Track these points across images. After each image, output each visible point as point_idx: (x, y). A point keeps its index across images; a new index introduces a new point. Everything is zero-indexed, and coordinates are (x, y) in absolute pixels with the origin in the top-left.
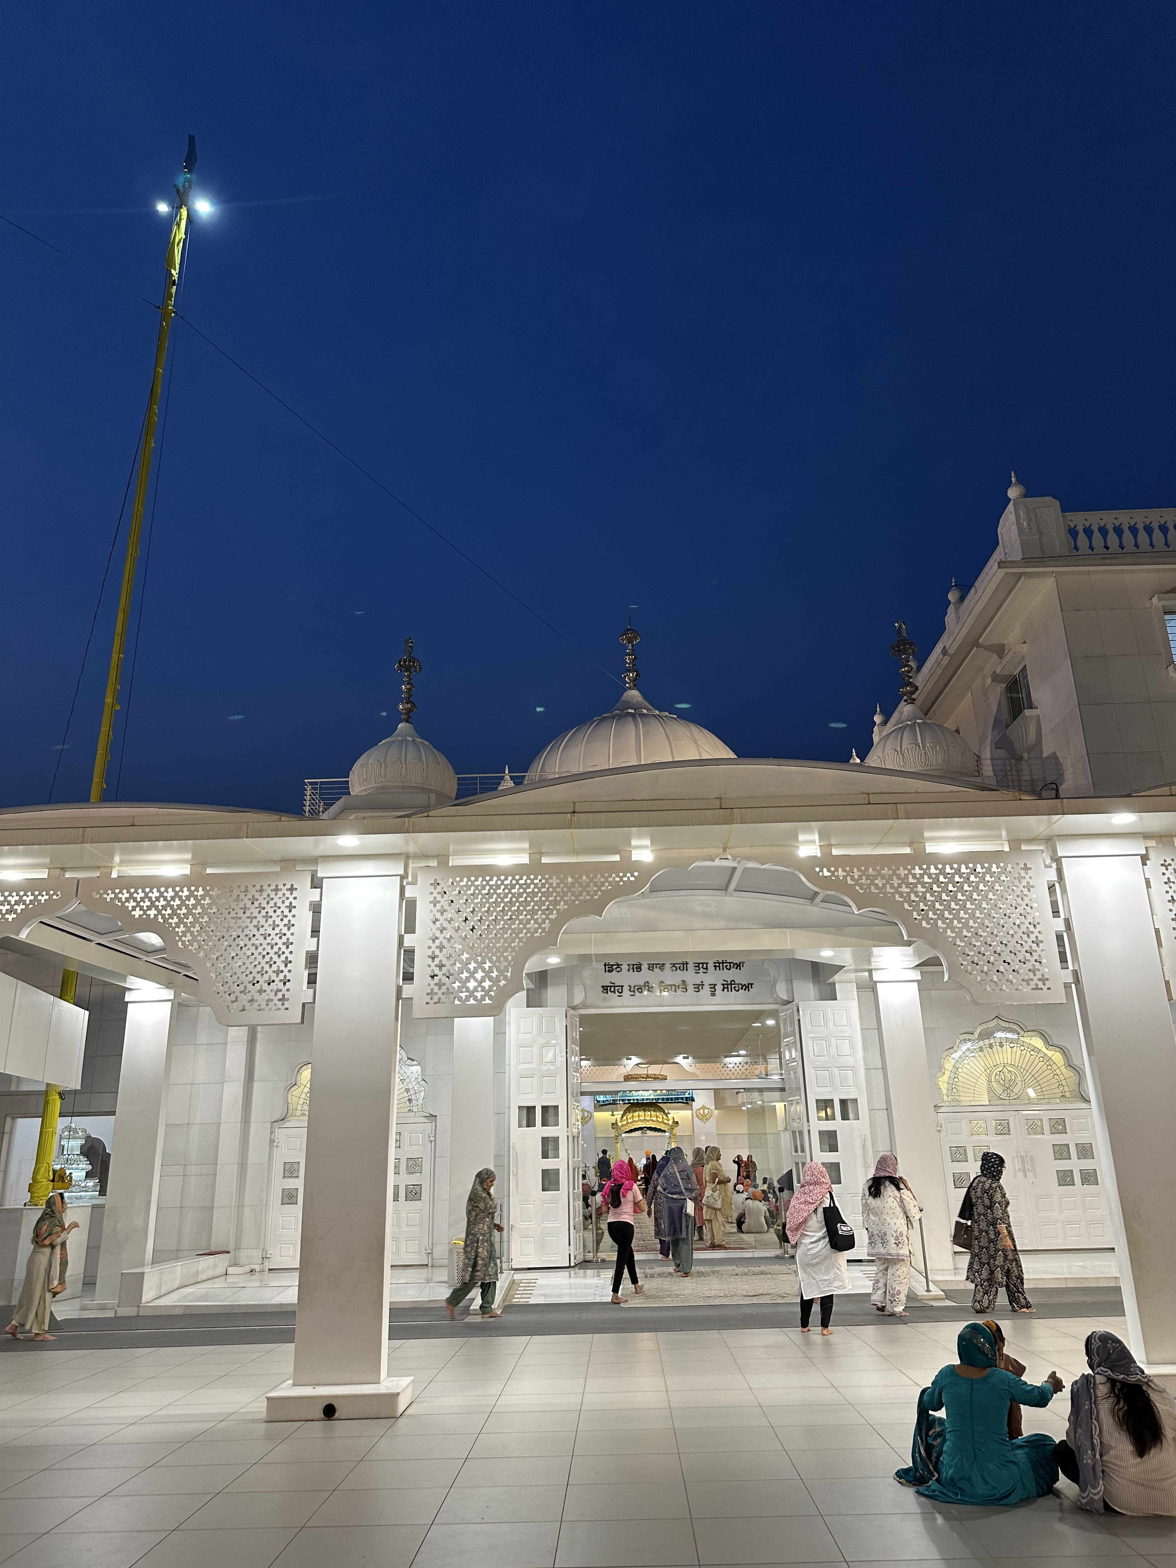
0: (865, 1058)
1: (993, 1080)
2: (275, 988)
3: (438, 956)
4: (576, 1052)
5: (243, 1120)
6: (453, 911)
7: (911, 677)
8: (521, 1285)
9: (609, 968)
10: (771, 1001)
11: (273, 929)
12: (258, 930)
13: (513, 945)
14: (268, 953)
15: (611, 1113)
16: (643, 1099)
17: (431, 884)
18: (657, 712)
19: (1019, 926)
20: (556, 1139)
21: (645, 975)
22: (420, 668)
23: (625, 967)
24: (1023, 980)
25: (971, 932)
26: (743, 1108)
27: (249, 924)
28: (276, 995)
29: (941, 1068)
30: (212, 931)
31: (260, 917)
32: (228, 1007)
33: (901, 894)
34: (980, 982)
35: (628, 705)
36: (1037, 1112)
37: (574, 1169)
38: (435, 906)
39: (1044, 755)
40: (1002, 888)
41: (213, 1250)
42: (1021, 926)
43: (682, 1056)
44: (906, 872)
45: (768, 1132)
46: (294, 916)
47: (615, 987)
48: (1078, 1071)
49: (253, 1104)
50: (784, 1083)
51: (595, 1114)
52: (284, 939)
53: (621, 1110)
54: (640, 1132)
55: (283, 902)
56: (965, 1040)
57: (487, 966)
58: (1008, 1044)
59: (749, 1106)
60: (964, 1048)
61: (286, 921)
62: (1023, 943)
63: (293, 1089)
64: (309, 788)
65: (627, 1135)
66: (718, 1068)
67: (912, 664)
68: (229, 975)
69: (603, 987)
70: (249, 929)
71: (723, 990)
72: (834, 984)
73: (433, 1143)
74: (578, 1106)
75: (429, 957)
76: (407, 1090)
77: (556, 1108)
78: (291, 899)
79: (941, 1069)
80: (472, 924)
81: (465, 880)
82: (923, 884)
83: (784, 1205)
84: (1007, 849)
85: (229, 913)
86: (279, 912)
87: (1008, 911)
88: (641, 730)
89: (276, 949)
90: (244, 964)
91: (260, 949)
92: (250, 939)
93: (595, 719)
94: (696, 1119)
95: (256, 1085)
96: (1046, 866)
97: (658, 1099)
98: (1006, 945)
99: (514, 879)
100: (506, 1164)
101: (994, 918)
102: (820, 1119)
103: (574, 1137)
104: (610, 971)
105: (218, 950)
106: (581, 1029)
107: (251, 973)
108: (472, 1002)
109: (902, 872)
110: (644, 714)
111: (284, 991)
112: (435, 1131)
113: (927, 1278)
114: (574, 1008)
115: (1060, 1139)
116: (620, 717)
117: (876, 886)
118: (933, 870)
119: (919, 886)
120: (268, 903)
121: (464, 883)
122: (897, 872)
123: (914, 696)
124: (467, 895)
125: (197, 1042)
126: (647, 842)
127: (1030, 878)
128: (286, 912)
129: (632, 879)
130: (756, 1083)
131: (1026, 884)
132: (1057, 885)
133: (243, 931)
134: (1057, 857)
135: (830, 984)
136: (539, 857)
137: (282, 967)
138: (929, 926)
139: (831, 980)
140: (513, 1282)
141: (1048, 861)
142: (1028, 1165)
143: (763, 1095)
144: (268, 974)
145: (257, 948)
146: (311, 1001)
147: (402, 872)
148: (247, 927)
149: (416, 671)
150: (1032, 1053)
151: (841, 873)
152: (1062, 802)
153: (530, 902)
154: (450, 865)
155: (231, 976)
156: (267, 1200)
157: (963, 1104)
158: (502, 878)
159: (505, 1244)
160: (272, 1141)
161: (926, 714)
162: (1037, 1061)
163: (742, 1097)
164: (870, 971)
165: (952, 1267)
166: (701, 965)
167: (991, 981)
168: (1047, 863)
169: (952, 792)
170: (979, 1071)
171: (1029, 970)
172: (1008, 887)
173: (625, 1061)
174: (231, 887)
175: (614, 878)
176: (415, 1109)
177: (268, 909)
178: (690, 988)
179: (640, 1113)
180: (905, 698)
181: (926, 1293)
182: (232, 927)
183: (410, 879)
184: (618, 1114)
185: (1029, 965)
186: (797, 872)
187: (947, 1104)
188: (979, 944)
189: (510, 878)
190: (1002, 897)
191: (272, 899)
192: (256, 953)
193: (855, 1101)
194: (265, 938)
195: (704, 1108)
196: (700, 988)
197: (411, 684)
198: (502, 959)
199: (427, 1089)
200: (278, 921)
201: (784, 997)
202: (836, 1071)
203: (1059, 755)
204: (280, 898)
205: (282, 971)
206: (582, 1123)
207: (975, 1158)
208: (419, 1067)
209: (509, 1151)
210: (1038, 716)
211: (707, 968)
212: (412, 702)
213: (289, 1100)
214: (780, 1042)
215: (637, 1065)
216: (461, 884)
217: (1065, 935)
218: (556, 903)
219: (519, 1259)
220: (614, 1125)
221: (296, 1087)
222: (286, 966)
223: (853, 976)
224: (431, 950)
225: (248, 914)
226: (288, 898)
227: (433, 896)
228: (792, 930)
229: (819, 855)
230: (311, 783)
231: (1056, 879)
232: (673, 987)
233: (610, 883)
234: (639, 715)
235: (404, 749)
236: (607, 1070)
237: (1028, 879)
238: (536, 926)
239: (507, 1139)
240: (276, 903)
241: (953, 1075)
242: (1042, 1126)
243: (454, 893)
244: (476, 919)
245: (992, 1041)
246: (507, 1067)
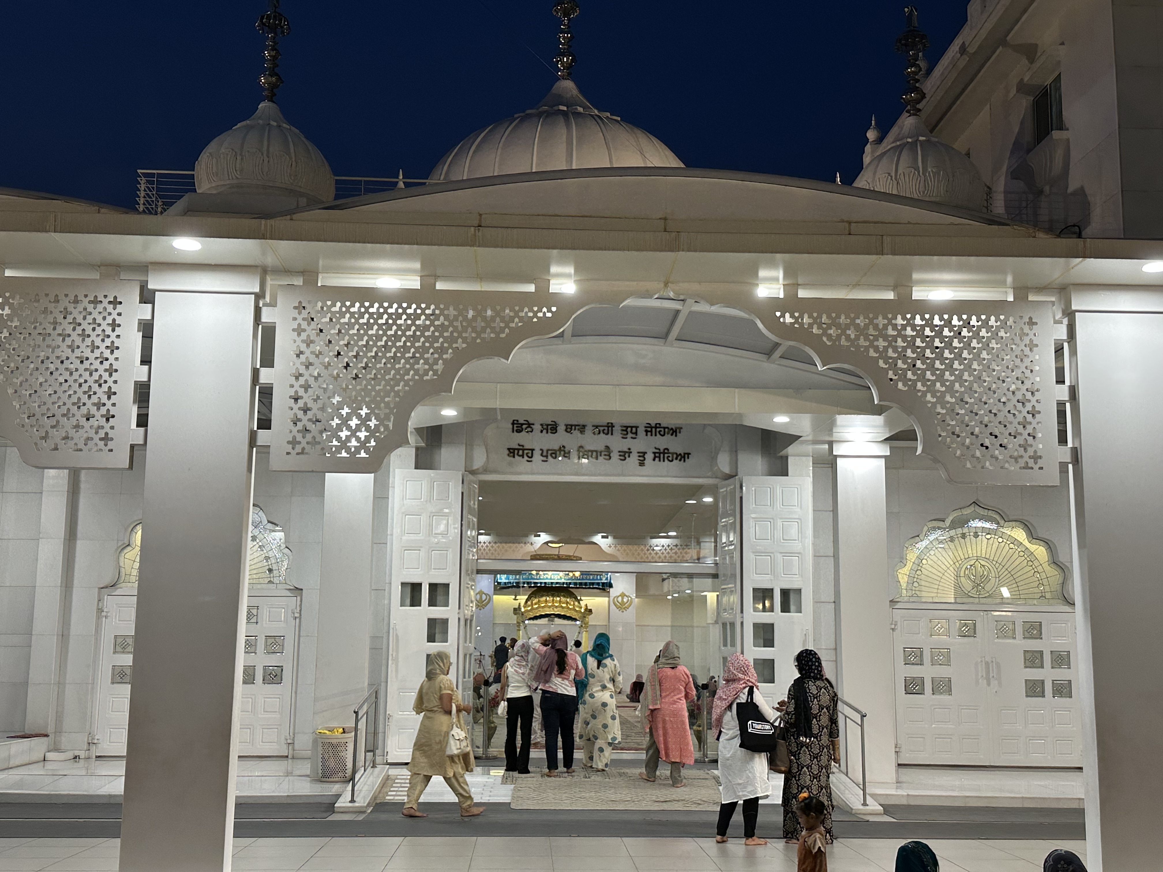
0: (814, 544)
1: (962, 574)
2: (96, 424)
3: (302, 397)
4: (474, 524)
5: (64, 585)
6: (322, 343)
7: (917, 81)
8: (397, 781)
9: (518, 427)
10: (709, 474)
11: (92, 352)
12: (73, 351)
13: (396, 388)
14: (86, 381)
15: (514, 597)
16: (552, 583)
17: (295, 308)
18: (596, 112)
19: (1013, 393)
20: (445, 622)
21: (561, 438)
22: (289, 28)
23: (537, 427)
24: (1011, 457)
25: (955, 397)
26: (669, 597)
27: (61, 344)
28: (97, 433)
29: (903, 558)
30: (14, 349)
31: (74, 336)
32: (36, 444)
33: (876, 349)
34: (959, 458)
35: (560, 100)
36: (1010, 614)
37: (465, 656)
38: (299, 335)
39: (1070, 190)
40: (999, 346)
41: (28, 732)
42: (1016, 393)
43: (600, 535)
44: (886, 321)
45: (695, 624)
46: (118, 336)
47: (523, 450)
48: (1064, 569)
49: (77, 566)
50: (717, 569)
51: (495, 597)
52: (106, 365)
53: (525, 595)
54: (547, 619)
55: (104, 318)
56: (934, 527)
57: (364, 412)
58: (984, 534)
59: (676, 595)
60: (932, 537)
61: (108, 342)
62: (1016, 413)
63: (125, 551)
64: (143, 181)
65: (531, 622)
66: (642, 550)
67: (922, 64)
68: (36, 405)
69: (509, 449)
70: (61, 349)
71: (654, 460)
72: (787, 457)
73: (298, 620)
74: (472, 585)
75: (290, 397)
76: (267, 558)
77: (447, 586)
78: (114, 315)
79: (902, 560)
80: (346, 360)
81: (339, 304)
82: (904, 338)
83: (707, 704)
84: (1011, 299)
85: (35, 328)
86: (99, 331)
87: (1003, 374)
88: (574, 134)
89: (96, 376)
90: (55, 392)
91: (76, 375)
92: (62, 362)
93: (516, 116)
94: (613, 607)
95: (80, 545)
96: (1056, 322)
97: (570, 583)
98: (995, 415)
99: (400, 306)
100: (384, 646)
101: (985, 381)
102: (755, 610)
103: (466, 620)
104: (519, 431)
105: (21, 374)
106: (480, 498)
107: (64, 404)
108: (344, 454)
109: (881, 321)
110: (580, 113)
111: (107, 429)
112: (301, 605)
113: (864, 790)
114: (473, 472)
115: (1034, 645)
116: (548, 115)
117: (848, 338)
118: (918, 321)
119: (899, 340)
120: (85, 318)
121: (337, 309)
122: (875, 321)
123: (919, 106)
124: (341, 324)
125: (5, 490)
126: (570, 270)
127: (1035, 335)
128: (109, 331)
129: (549, 315)
130: (686, 567)
131: (1028, 342)
132: (1066, 345)
133: (53, 352)
134: (1069, 312)
135: (782, 457)
136: (433, 281)
137: (104, 399)
138: (906, 388)
139: (783, 453)
140: (387, 778)
141: (1059, 315)
142: (993, 673)
143: (692, 582)
144: (86, 407)
145: (71, 374)
146: (141, 442)
147: (257, 290)
148: (59, 347)
149: (283, 32)
150: (1012, 546)
151: (806, 320)
152: (1084, 243)
153: (420, 337)
154: (319, 285)
155: (39, 406)
156: (93, 679)
157: (924, 600)
158: (386, 305)
159: (380, 736)
160: (100, 610)
161: (931, 131)
162: (1016, 555)
163: (667, 585)
164: (831, 444)
165: (894, 781)
166: (629, 429)
167: (973, 456)
168: (1057, 318)
169: (952, 224)
170: (946, 563)
171: (1020, 445)
172: (1007, 345)
173: (533, 539)
174: (37, 295)
175: (526, 313)
176: (276, 580)
177: (85, 325)
178: (615, 456)
179: (548, 599)
180: (909, 107)
181: (861, 807)
182: (39, 346)
183: (268, 299)
184: (522, 599)
185: (1020, 440)
186: (753, 317)
187: (906, 599)
188: (963, 412)
189: (395, 306)
190: (998, 356)
191: (90, 314)
192: (71, 380)
193: (799, 591)
194: (82, 362)
195: (623, 595)
196: (627, 455)
197: (276, 50)
198: (382, 405)
199: (291, 558)
200: (98, 342)
201: (726, 470)
202: (779, 557)
203: (1087, 191)
204: (100, 313)
205: (104, 405)
206: (476, 605)
207: (932, 661)
208: (283, 533)
209: (389, 632)
210: (1068, 140)
211: (636, 433)
212: (277, 75)
213: (122, 564)
214: (717, 524)
215: (547, 543)
216: (333, 309)
217: (1068, 405)
218: (452, 340)
219: (395, 753)
220: (517, 611)
221: (129, 548)
222: (109, 398)
223: (810, 448)
224: (294, 390)
225: (59, 330)
226: (110, 314)
227: (297, 322)
228: (743, 391)
229: (782, 296)
230: (146, 175)
231: (1065, 338)
232: (594, 454)
233: (521, 319)
234: (572, 113)
235: (266, 134)
236: (510, 547)
237: (1031, 336)
238: (427, 367)
239: (386, 619)
240: (94, 319)
241: (915, 567)
242: (1014, 630)
243: (324, 320)
244: (351, 354)
245: (965, 530)
246: (389, 537)
